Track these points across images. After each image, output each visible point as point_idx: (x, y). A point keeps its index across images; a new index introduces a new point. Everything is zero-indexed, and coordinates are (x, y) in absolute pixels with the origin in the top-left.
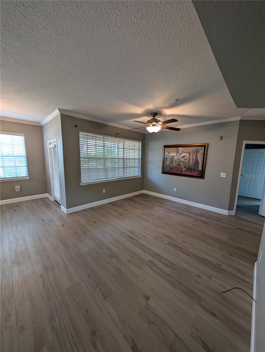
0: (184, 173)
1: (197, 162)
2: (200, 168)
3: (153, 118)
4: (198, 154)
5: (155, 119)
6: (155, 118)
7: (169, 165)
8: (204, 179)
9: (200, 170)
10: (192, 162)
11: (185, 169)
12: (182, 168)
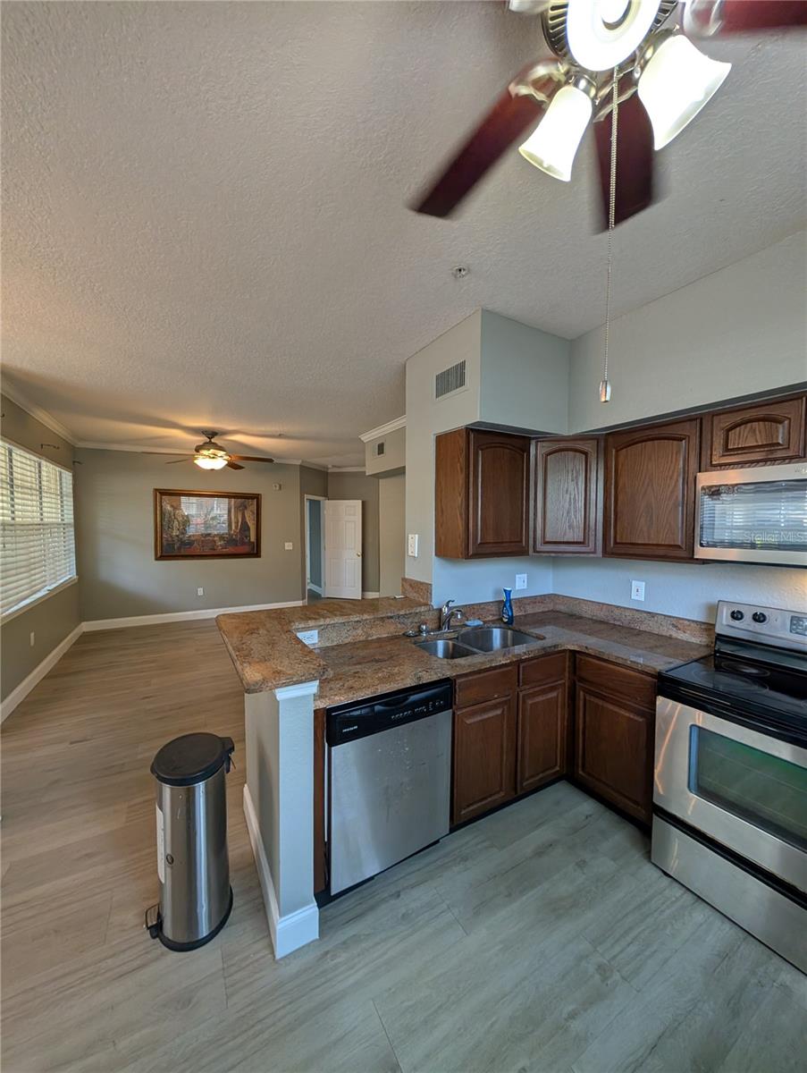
0: (219, 550)
1: (245, 527)
2: (253, 538)
3: (208, 440)
4: (246, 512)
5: (214, 443)
6: (213, 440)
7: (177, 536)
8: (260, 557)
9: (253, 543)
10: (236, 527)
11: (222, 542)
12: (215, 541)
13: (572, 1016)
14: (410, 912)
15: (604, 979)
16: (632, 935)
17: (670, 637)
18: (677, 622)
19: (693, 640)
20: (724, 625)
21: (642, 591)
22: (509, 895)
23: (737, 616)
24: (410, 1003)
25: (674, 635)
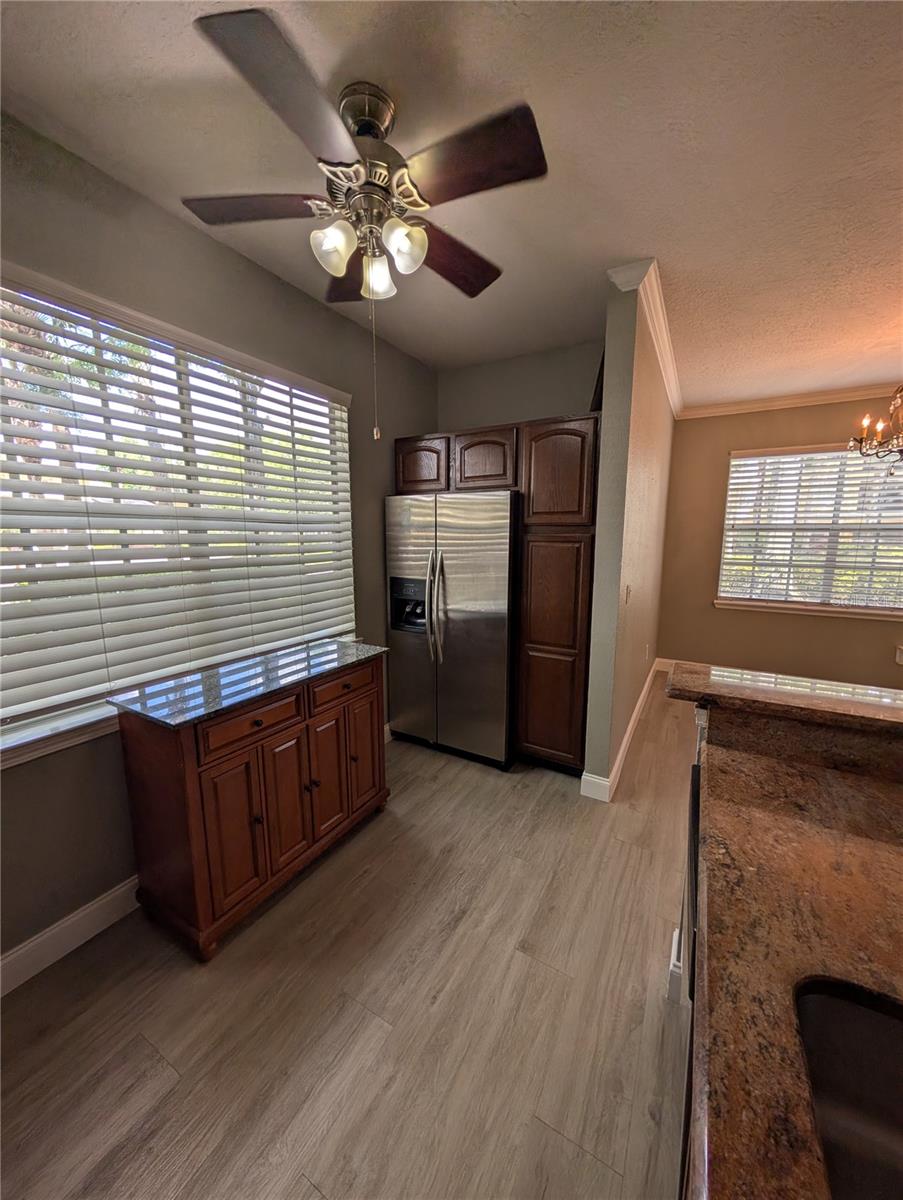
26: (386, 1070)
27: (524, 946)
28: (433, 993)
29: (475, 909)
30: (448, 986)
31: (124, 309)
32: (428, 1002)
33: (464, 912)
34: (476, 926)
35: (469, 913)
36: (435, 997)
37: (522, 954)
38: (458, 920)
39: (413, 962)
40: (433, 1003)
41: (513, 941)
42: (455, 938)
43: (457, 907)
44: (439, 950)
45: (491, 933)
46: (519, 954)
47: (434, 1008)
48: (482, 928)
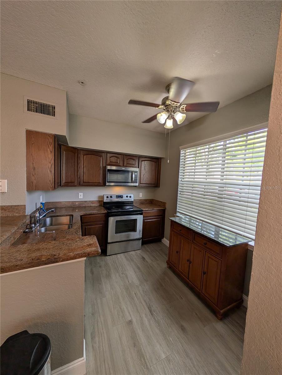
13: (129, 282)
14: (92, 312)
15: (124, 274)
16: (118, 266)
17: (91, 206)
18: (92, 202)
19: (96, 205)
20: (105, 200)
21: (82, 196)
22: (100, 284)
23: (107, 197)
24: (117, 316)
25: (92, 205)
26: (130, 282)
27: (130, 322)
28: (136, 294)
29: (151, 318)
30: (136, 298)
31: (200, 141)
32: (136, 293)
33: (152, 314)
34: (145, 314)
35: (151, 316)
36: (135, 294)
37: (129, 320)
38: (151, 311)
39: (146, 295)
40: (135, 293)
41: (134, 320)
42: (145, 306)
43: (155, 314)
44: (145, 301)
45: (141, 317)
46: (130, 319)
47: (134, 293)
48: (144, 316)
